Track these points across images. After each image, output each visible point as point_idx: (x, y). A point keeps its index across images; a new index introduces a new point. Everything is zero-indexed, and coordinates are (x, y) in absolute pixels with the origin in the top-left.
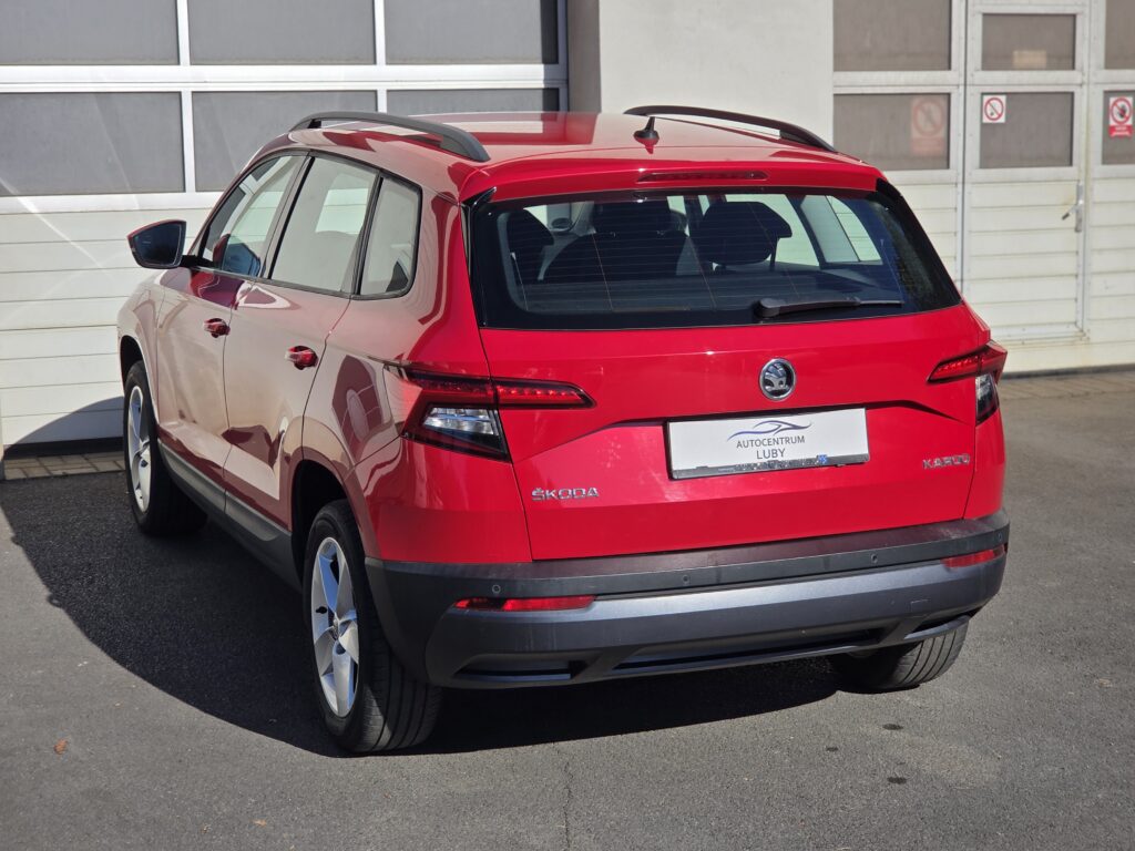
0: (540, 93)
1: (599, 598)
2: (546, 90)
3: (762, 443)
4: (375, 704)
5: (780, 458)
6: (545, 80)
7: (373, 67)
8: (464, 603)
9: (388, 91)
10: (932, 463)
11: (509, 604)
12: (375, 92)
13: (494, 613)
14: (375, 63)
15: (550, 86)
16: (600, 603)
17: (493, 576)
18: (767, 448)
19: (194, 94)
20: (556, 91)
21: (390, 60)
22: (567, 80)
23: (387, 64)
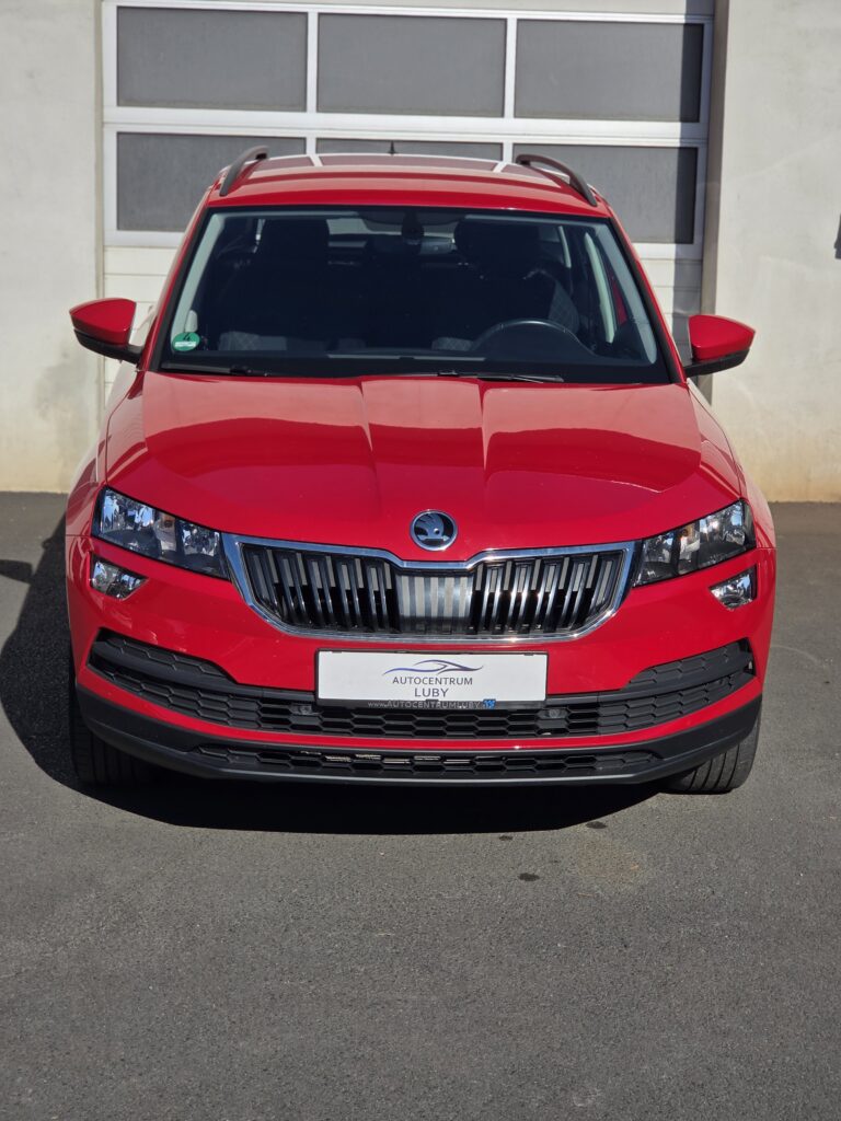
2: (681, 149)
6: (682, 138)
7: (501, 119)
9: (515, 145)
12: (501, 145)
15: (684, 145)
19: (318, 140)
20: (695, 150)
21: (518, 114)
22: (708, 139)
23: (515, 116)
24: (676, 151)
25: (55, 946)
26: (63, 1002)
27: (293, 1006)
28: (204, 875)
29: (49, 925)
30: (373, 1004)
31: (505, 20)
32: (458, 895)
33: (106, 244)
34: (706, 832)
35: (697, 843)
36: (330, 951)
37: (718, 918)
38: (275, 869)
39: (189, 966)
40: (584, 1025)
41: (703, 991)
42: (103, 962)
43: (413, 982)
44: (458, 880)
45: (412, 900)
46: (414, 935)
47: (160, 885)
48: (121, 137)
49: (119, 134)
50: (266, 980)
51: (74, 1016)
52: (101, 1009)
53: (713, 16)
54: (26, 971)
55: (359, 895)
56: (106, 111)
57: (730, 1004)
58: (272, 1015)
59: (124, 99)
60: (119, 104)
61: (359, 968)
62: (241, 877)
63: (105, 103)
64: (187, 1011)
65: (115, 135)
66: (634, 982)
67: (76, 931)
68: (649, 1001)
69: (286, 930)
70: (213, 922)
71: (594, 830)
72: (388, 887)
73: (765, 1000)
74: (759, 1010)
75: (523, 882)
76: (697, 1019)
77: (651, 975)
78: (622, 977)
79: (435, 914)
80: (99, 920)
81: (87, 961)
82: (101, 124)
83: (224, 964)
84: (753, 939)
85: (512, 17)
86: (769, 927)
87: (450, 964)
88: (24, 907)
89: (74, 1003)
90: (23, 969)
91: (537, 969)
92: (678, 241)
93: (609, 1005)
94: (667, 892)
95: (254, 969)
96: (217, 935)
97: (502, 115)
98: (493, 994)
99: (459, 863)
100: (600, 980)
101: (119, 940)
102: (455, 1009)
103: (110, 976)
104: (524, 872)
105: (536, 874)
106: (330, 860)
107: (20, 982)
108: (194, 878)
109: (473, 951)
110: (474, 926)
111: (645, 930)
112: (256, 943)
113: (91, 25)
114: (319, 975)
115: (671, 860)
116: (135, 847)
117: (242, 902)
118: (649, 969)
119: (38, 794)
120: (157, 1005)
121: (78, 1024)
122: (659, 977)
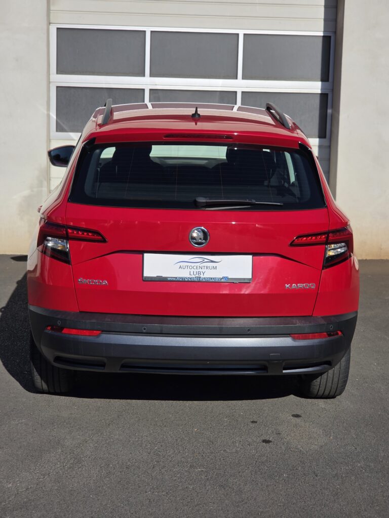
0: (319, 96)
1: (104, 332)
2: (321, 94)
3: (193, 267)
4: (35, 370)
5: (202, 276)
6: (321, 89)
7: (236, 80)
8: (49, 328)
9: (242, 92)
10: (291, 286)
11: (65, 329)
12: (236, 92)
13: (59, 334)
14: (237, 78)
15: (324, 92)
16: (104, 335)
17: (59, 317)
18: (195, 271)
19: (150, 90)
20: (327, 95)
21: (244, 78)
22: (333, 90)
23: (243, 79)
24: (319, 95)
25: (44, 475)
26: (50, 503)
27: (160, 505)
28: (112, 440)
29: (40, 465)
30: (198, 505)
31: (238, 34)
32: (234, 450)
33: (51, 138)
34: (349, 419)
35: (345, 424)
36: (175, 478)
37: (359, 462)
38: (146, 437)
39: (108, 485)
40: (300, 515)
41: (355, 498)
42: (67, 483)
43: (216, 493)
44: (233, 443)
45: (212, 453)
46: (215, 470)
47: (91, 445)
48: (58, 88)
49: (57, 87)
50: (146, 492)
51: (55, 510)
52: (68, 507)
53: (335, 32)
54: (31, 488)
55: (186, 450)
56: (52, 76)
57: (369, 505)
58: (150, 510)
59: (60, 71)
60: (57, 73)
61: (189, 486)
62: (129, 441)
63: (51, 73)
64: (109, 508)
65: (55, 88)
66: (322, 493)
67: (53, 468)
68: (330, 503)
69: (153, 468)
70: (118, 463)
71: (296, 418)
72: (200, 446)
73: (385, 502)
74: (383, 507)
75: (264, 444)
76: (354, 512)
77: (330, 490)
78: (316, 491)
79: (224, 460)
80: (63, 463)
81: (59, 483)
82: (49, 82)
83: (125, 485)
84: (377, 472)
85: (241, 33)
86: (384, 467)
87: (233, 485)
88: (28, 456)
89: (55, 503)
90: (30, 487)
91: (275, 487)
92: (320, 137)
93: (311, 505)
94: (334, 449)
95: (139, 487)
96: (121, 470)
97: (236, 78)
98: (255, 499)
99: (233, 434)
100: (305, 492)
101: (74, 472)
102: (238, 506)
103: (71, 490)
104: (264, 439)
105: (270, 440)
106: (172, 433)
107: (29, 493)
108: (107, 442)
109: (243, 478)
110: (243, 465)
111: (325, 467)
112: (140, 474)
113: (45, 37)
114: (171, 490)
115: (334, 433)
116: (78, 427)
117: (131, 453)
118: (329, 487)
119: (30, 401)
120: (95, 505)
121: (58, 514)
122: (334, 491)
